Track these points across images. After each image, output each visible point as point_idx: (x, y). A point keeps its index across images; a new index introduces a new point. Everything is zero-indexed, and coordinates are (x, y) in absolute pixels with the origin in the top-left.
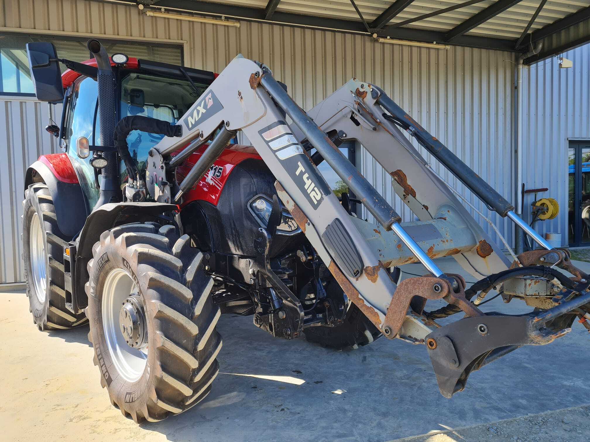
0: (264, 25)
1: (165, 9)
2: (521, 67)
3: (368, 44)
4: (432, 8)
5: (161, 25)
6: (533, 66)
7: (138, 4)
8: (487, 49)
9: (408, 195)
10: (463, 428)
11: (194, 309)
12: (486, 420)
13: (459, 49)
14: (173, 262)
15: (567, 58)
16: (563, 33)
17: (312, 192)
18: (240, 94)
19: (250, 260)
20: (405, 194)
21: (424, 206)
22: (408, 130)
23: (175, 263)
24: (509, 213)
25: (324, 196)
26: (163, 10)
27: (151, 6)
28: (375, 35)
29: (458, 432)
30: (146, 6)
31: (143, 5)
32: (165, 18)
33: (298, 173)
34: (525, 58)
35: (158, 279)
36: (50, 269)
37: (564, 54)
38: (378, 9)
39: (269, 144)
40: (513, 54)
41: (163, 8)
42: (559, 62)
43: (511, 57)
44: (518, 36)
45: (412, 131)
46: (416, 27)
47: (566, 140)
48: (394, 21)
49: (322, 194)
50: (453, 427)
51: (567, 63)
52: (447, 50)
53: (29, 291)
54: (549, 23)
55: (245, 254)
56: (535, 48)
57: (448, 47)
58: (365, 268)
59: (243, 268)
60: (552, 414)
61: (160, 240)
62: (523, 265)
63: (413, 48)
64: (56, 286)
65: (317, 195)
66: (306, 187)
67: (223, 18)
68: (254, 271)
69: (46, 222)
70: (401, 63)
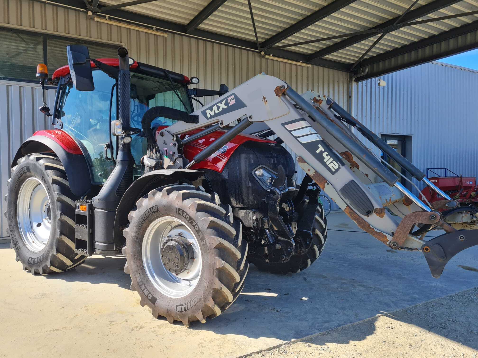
0: (184, 37)
1: (109, 17)
2: (353, 83)
3: (257, 59)
4: (304, 39)
5: (104, 29)
6: (360, 83)
7: (88, 10)
8: (333, 69)
9: (354, 167)
10: (393, 312)
11: (238, 242)
12: (403, 307)
13: (316, 67)
14: (220, 210)
15: (384, 80)
16: (381, 64)
17: (331, 164)
18: (264, 98)
19: (249, 210)
20: (351, 167)
21: (365, 174)
22: (355, 126)
23: (222, 211)
24: (424, 179)
25: (341, 166)
26: (107, 18)
27: (97, 13)
28: (263, 53)
29: (391, 314)
30: (94, 13)
31: (92, 12)
32: (108, 24)
33: (318, 151)
34: (356, 77)
35: (216, 221)
36: (59, 222)
37: (382, 77)
38: (267, 35)
39: (291, 132)
40: (348, 74)
41: (107, 16)
42: (379, 82)
43: (347, 75)
44: (354, 62)
45: (357, 127)
46: (292, 50)
47: (379, 134)
48: (278, 44)
49: (339, 165)
50: (388, 312)
51: (383, 83)
52: (308, 67)
53: (15, 244)
54: (374, 55)
55: (246, 207)
56: (364, 71)
57: (310, 66)
58: (374, 209)
59: (242, 217)
60: (434, 301)
61: (206, 196)
62: (434, 209)
63: (287, 64)
64: (64, 236)
65: (335, 165)
66: (325, 161)
67: (154, 29)
68: (257, 218)
69: (54, 185)
70: (278, 74)
